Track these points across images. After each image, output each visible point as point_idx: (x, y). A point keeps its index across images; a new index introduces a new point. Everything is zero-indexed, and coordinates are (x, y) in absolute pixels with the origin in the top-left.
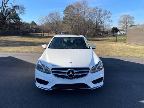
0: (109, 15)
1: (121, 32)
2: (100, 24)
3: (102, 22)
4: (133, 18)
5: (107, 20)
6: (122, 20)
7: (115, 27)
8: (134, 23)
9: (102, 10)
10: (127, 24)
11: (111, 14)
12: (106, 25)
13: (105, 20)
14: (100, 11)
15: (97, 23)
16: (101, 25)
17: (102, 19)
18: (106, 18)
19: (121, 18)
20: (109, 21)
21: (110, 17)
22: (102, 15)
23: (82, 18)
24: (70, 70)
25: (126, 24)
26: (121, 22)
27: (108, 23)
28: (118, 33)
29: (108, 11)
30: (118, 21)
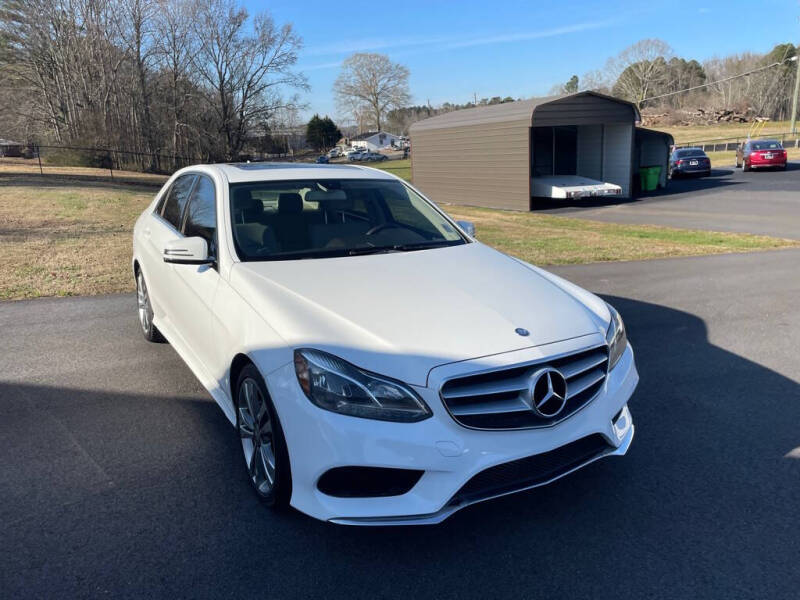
0: (287, 48)
1: (354, 143)
2: (245, 97)
3: (252, 88)
4: (401, 74)
5: (281, 76)
6: (354, 80)
7: (322, 117)
8: (409, 97)
9: (243, 15)
10: (381, 104)
11: (298, 43)
12: (278, 105)
13: (271, 76)
14: (237, 20)
15: (225, 91)
16: (250, 102)
17: (253, 70)
18: (275, 65)
19: (350, 71)
20: (291, 80)
21: (292, 60)
22: (252, 43)
23: (129, 58)
24: (544, 378)
25: (375, 104)
26: (350, 90)
27: (286, 93)
28: (345, 150)
29: (279, 26)
30: (337, 84)
